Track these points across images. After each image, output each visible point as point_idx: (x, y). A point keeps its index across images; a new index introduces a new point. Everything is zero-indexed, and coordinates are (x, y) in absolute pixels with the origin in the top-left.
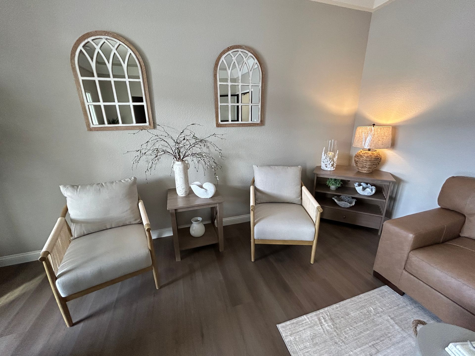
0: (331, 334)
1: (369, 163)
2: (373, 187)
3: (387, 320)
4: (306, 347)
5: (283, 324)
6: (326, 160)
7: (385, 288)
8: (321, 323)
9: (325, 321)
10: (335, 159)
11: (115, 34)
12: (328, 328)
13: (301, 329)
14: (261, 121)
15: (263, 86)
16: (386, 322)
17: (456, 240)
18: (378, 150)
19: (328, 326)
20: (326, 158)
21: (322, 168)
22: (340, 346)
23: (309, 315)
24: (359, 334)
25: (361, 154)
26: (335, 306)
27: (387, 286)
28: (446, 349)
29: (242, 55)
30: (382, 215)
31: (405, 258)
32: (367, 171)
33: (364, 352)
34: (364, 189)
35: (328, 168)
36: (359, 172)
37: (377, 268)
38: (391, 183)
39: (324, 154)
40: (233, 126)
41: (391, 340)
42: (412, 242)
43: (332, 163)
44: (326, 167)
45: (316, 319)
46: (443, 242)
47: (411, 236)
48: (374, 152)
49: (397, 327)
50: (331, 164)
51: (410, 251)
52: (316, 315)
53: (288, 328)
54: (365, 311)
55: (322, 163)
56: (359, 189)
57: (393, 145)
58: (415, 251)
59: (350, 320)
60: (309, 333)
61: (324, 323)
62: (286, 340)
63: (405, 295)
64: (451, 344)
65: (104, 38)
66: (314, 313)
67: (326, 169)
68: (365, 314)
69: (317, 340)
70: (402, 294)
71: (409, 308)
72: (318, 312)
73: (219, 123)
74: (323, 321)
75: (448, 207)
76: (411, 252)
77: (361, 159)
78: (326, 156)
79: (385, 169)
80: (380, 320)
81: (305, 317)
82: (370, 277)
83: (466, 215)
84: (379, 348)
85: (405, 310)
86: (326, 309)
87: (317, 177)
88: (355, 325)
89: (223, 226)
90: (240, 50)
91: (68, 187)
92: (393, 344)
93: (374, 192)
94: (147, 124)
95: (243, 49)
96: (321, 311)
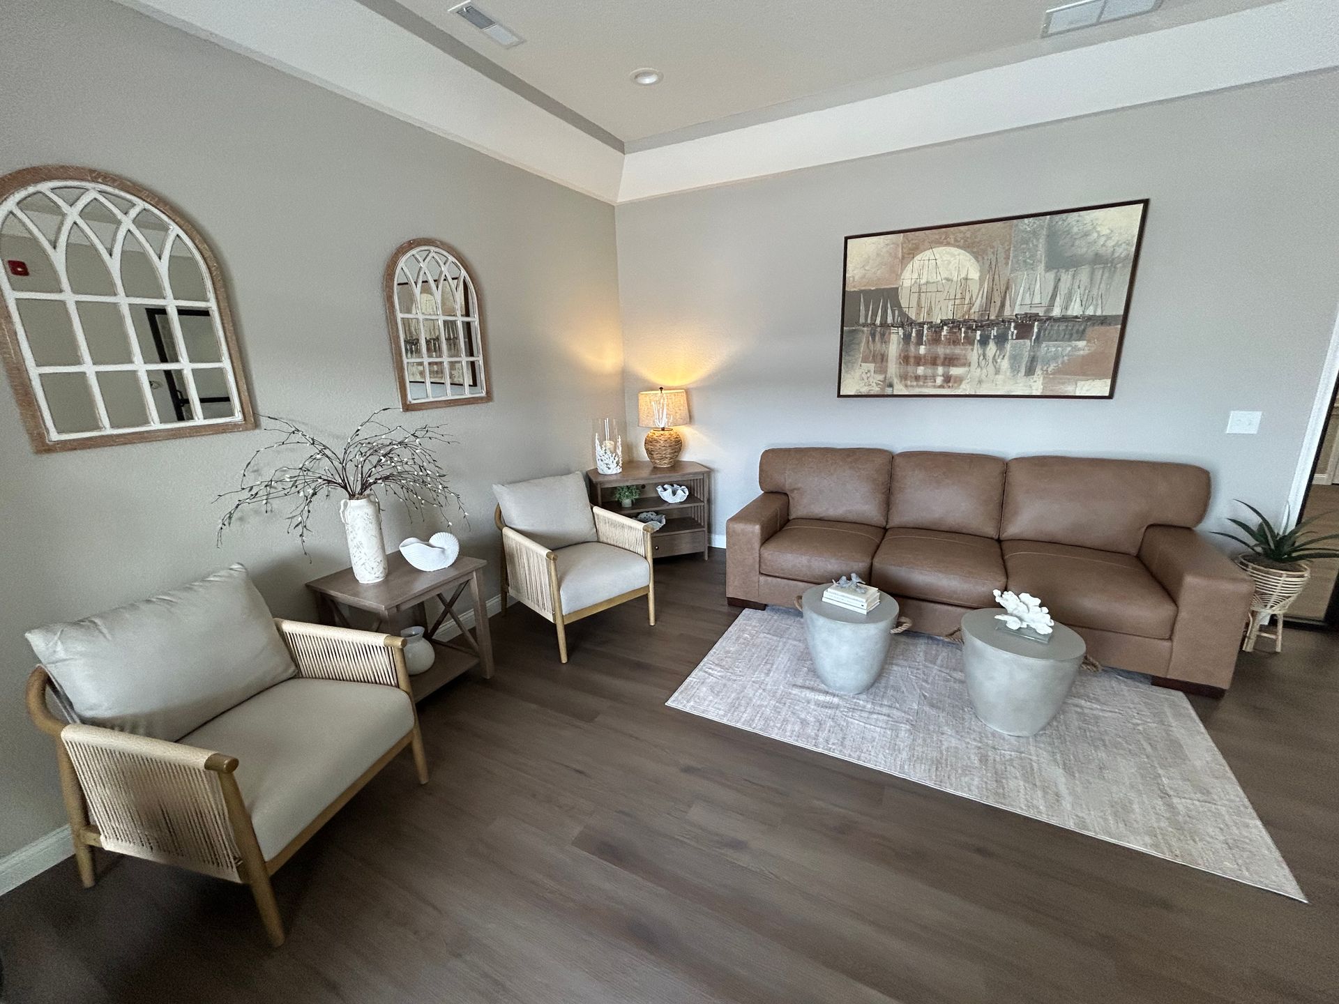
0: (726, 677)
1: (669, 451)
2: (683, 487)
3: (765, 637)
4: (711, 701)
5: (672, 698)
6: (606, 456)
7: (746, 611)
8: (710, 674)
9: (713, 669)
10: (619, 452)
11: (128, 183)
12: (719, 674)
13: (694, 691)
14: (487, 393)
15: (482, 320)
16: (764, 639)
17: (789, 523)
18: (676, 429)
19: (718, 672)
20: (606, 453)
21: (600, 472)
22: (740, 681)
23: (693, 674)
24: (750, 661)
25: (655, 437)
26: (711, 652)
27: (747, 609)
28: (824, 599)
29: (437, 258)
30: (704, 527)
31: (758, 559)
32: (669, 464)
33: (762, 672)
34: (674, 493)
35: (611, 469)
36: (655, 467)
37: (731, 593)
38: (705, 475)
39: (601, 446)
40: (440, 405)
41: (776, 651)
42: (759, 535)
43: (617, 459)
44: (609, 468)
45: (701, 673)
46: (781, 529)
47: (757, 528)
48: (672, 432)
49: (775, 638)
50: (615, 462)
51: (760, 547)
52: (701, 670)
53: (680, 698)
54: (741, 640)
55: (599, 463)
56: (667, 495)
57: (690, 419)
58: (766, 545)
59: (734, 656)
60: (704, 689)
61: (713, 672)
62: (687, 710)
63: (767, 608)
64: (825, 592)
65: (94, 188)
66: (696, 671)
67: (609, 472)
68: (744, 643)
69: (717, 689)
70: (763, 607)
71: (775, 617)
72: (699, 667)
73: (408, 403)
74: (710, 671)
75: (772, 489)
76: (762, 548)
77: (658, 445)
78: (604, 449)
79: (687, 457)
80: (759, 641)
81: (689, 679)
82: (726, 609)
83: (788, 493)
84: (771, 662)
85: (772, 621)
86: (705, 659)
87: (602, 489)
88: (741, 657)
89: (489, 617)
90: (432, 249)
91: (62, 631)
92: (780, 652)
93: (687, 493)
94: (238, 417)
95: (437, 247)
96: (702, 664)
